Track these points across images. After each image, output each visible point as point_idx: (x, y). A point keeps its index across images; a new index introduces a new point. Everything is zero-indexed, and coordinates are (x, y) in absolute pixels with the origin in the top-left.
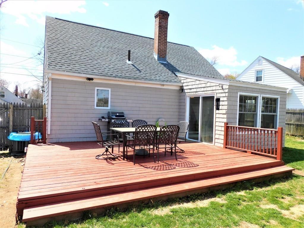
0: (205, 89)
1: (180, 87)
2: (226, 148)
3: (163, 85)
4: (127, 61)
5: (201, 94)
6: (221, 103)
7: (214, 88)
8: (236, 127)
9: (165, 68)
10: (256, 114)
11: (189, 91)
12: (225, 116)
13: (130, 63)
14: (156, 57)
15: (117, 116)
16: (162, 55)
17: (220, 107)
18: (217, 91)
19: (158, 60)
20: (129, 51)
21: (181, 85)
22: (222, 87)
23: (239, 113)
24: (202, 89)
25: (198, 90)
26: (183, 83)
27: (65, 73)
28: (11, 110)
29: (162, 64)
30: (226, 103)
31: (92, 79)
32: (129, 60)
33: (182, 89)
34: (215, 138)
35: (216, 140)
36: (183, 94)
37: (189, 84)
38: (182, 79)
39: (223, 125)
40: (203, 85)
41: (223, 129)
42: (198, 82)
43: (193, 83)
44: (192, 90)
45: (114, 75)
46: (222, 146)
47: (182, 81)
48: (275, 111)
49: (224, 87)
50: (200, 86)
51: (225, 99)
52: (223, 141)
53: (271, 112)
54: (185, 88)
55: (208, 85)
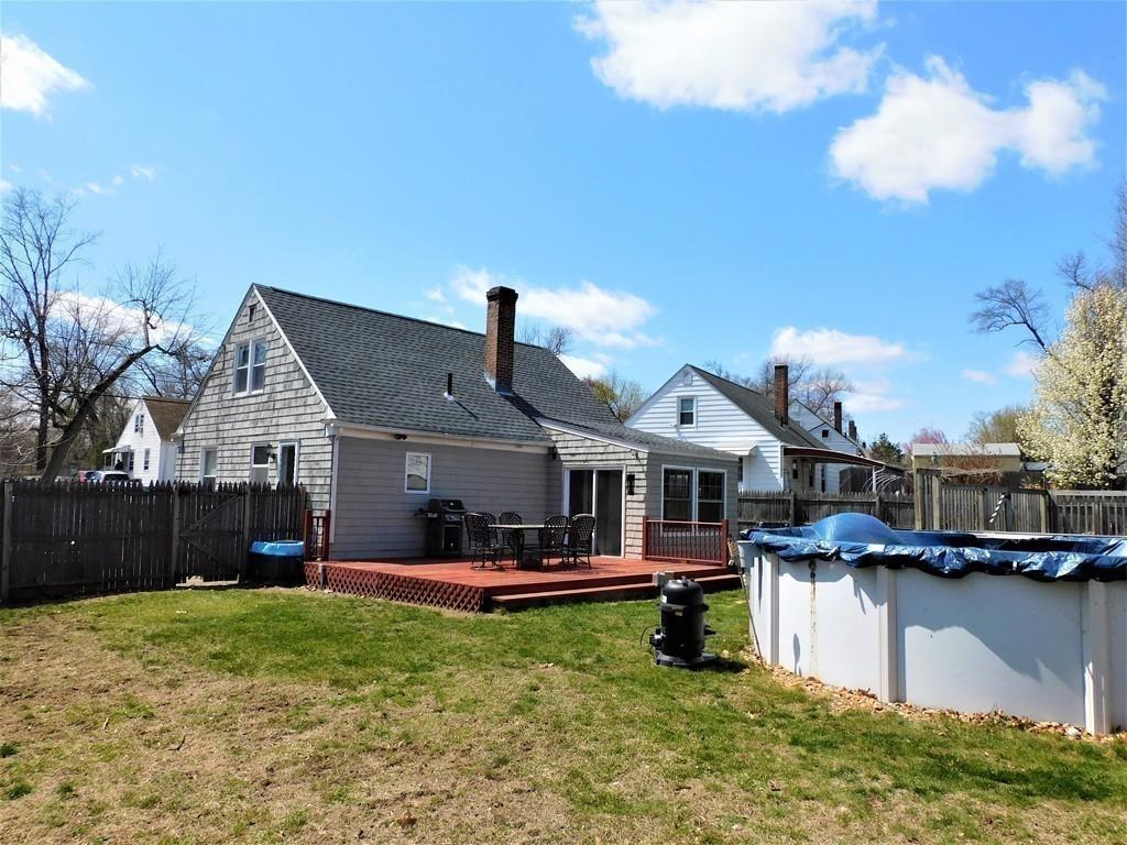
0: (604, 457)
1: (549, 448)
2: (647, 559)
3: (520, 446)
4: (446, 394)
5: (597, 464)
6: (636, 483)
7: (622, 456)
8: (659, 523)
9: (515, 409)
10: (691, 502)
11: (569, 458)
12: (643, 505)
13: (451, 398)
14: (492, 383)
15: (451, 507)
16: (505, 376)
17: (636, 490)
18: (628, 462)
19: (498, 389)
20: (450, 376)
21: (552, 445)
22: (637, 455)
23: (665, 501)
24: (599, 457)
25: (590, 457)
26: (557, 441)
27: (363, 426)
28: (248, 497)
29: (507, 398)
30: (644, 483)
31: (404, 437)
32: (450, 393)
33: (553, 454)
34: (626, 546)
35: (628, 549)
36: (554, 463)
37: (570, 444)
38: (554, 432)
39: (640, 520)
40: (601, 450)
41: (640, 528)
42: (589, 443)
43: (579, 444)
44: (577, 457)
45: (439, 427)
46: (640, 557)
47: (554, 438)
48: (720, 496)
49: (640, 456)
50: (594, 450)
51: (643, 476)
52: (640, 549)
53: (713, 498)
54: (560, 451)
55: (611, 449)
